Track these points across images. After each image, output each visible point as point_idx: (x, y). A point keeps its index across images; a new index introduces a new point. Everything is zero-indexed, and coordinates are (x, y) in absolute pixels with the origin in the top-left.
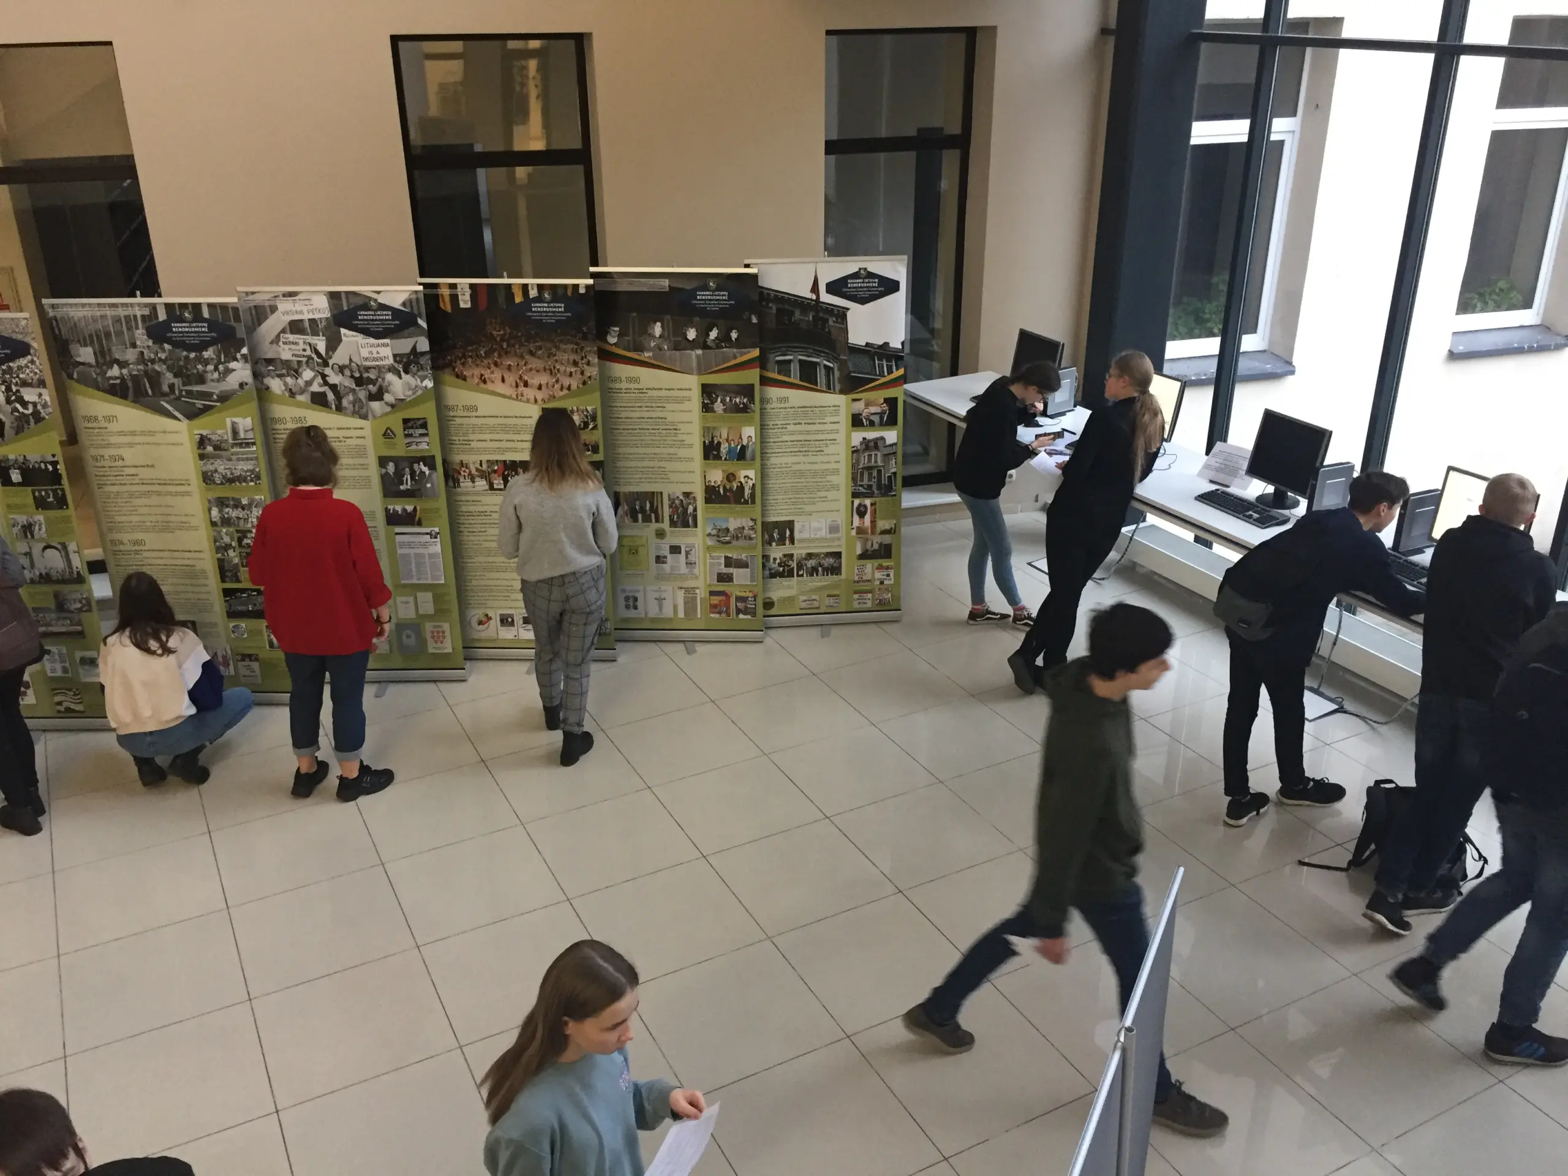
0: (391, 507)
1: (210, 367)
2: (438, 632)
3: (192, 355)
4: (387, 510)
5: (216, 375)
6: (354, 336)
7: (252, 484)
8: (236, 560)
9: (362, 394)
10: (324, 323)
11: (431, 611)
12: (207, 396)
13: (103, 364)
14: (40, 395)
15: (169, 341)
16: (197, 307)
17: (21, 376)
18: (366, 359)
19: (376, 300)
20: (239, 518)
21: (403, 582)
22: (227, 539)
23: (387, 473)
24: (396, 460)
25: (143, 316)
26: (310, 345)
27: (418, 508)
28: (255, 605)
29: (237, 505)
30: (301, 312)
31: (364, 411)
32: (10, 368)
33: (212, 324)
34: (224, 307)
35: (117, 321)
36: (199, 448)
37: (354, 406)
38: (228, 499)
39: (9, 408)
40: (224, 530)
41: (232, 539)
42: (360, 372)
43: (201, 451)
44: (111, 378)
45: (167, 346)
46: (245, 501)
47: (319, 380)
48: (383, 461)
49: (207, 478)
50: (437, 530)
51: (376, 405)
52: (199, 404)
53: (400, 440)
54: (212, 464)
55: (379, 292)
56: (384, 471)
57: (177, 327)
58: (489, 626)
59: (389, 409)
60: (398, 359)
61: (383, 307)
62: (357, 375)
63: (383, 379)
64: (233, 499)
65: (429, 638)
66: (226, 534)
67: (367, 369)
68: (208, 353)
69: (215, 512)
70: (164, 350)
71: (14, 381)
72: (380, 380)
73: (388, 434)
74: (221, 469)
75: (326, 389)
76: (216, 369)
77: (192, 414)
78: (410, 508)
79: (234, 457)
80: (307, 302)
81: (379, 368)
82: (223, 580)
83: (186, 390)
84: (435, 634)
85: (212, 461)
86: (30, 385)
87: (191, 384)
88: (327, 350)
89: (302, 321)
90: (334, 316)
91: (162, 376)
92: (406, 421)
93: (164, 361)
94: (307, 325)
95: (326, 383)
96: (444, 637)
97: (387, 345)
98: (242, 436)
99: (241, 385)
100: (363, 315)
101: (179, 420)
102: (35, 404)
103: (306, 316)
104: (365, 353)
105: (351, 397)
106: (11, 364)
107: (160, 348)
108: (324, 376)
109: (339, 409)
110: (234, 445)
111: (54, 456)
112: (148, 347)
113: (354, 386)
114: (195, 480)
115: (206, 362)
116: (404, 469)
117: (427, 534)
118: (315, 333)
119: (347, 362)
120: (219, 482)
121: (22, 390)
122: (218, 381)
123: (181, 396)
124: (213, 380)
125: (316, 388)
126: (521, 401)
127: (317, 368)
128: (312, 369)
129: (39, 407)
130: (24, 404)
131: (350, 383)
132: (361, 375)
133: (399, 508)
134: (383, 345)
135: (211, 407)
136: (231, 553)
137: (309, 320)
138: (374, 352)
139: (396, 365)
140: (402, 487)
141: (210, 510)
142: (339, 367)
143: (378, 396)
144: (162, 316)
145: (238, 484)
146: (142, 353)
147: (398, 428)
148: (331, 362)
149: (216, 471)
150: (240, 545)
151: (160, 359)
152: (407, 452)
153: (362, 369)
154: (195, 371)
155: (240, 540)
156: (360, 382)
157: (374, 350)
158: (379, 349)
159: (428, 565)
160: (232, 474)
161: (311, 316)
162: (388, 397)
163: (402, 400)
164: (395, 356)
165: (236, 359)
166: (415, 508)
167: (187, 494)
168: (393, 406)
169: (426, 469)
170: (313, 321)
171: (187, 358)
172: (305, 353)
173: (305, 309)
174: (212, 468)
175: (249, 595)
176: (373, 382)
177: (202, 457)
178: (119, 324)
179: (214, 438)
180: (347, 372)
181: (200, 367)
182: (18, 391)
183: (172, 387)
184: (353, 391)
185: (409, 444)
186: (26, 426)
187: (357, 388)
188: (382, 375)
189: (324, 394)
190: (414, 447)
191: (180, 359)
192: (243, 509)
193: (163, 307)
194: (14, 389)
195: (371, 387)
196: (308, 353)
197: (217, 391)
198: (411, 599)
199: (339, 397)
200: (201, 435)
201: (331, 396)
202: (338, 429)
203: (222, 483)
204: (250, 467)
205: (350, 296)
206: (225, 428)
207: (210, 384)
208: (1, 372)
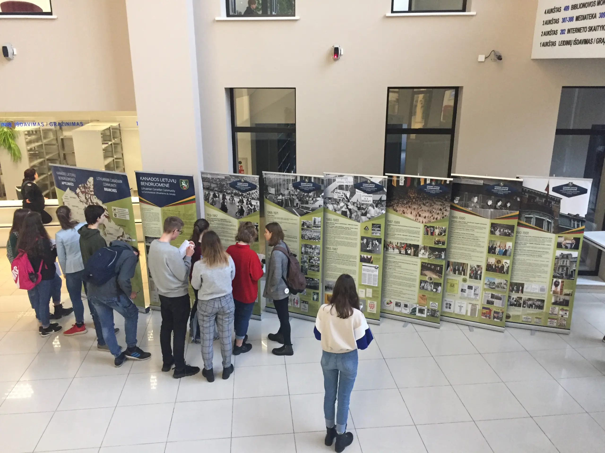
0: (362, 255)
1: (311, 199)
2: (372, 305)
3: (306, 194)
4: (361, 256)
5: (312, 202)
6: (360, 192)
7: (317, 241)
8: (307, 267)
9: (359, 213)
10: (351, 187)
11: (371, 296)
12: (308, 208)
13: (277, 195)
14: (257, 203)
15: (299, 189)
16: (310, 178)
17: (252, 196)
18: (363, 201)
19: (370, 180)
20: (310, 252)
21: (362, 284)
22: (305, 259)
23: (363, 243)
24: (367, 238)
25: (292, 180)
26: (344, 194)
27: (372, 257)
29: (311, 247)
30: (344, 182)
31: (359, 219)
32: (249, 193)
33: (314, 184)
34: (319, 179)
35: (284, 181)
36: (302, 226)
37: (356, 217)
38: (308, 245)
39: (247, 206)
40: (305, 256)
41: (307, 259)
42: (360, 205)
43: (302, 227)
44: (278, 199)
45: (298, 190)
46: (314, 247)
47: (345, 206)
48: (362, 238)
49: (303, 237)
50: (378, 266)
51: (363, 218)
52: (305, 211)
53: (370, 231)
54: (305, 232)
55: (371, 178)
56: (362, 242)
57: (303, 184)
58: (390, 306)
59: (368, 219)
60: (374, 202)
61: (372, 183)
62: (359, 206)
63: (368, 208)
64: (310, 245)
65: (368, 305)
67: (363, 204)
68: (311, 194)
69: (303, 249)
70: (297, 192)
71: (250, 197)
72: (367, 209)
73: (366, 229)
74: (308, 234)
75: (347, 210)
76: (313, 199)
77: (301, 215)
78: (369, 257)
79: (313, 231)
80: (346, 179)
81: (367, 204)
83: (302, 206)
84: (371, 305)
85: (305, 231)
86: (254, 199)
87: (303, 204)
88: (350, 197)
89: (343, 185)
90: (354, 185)
91: (295, 201)
92: (373, 225)
93: (296, 195)
94: (345, 187)
96: (374, 307)
97: (371, 196)
98: (317, 223)
99: (320, 206)
100: (365, 185)
101: (298, 216)
102: (255, 206)
103: (345, 184)
104: (363, 198)
105: (355, 214)
106: (250, 192)
107: (296, 191)
110: (314, 226)
112: (292, 190)
113: (357, 210)
114: (299, 236)
115: (310, 197)
116: (369, 242)
117: (374, 267)
118: (347, 190)
119: (356, 201)
121: (251, 200)
122: (312, 204)
124: (311, 203)
125: (344, 209)
126: (417, 221)
127: (345, 202)
128: (344, 203)
129: (256, 207)
130: (252, 205)
131: (356, 209)
132: (360, 207)
133: (365, 256)
134: (370, 196)
135: (309, 212)
136: (306, 264)
137: (346, 185)
138: (366, 199)
139: (373, 204)
140: (368, 249)
141: (302, 248)
142: (353, 203)
143: (365, 214)
144: (299, 180)
145: (312, 240)
146: (290, 192)
147: (370, 227)
148: (350, 201)
149: (306, 235)
150: (309, 262)
151: (295, 194)
152: (371, 236)
153: (361, 204)
154: (306, 200)
155: (310, 260)
156: (359, 209)
157: (366, 198)
158: (368, 198)
159: (372, 279)
160: (311, 236)
161: (347, 184)
162: (368, 215)
163: (373, 217)
164: (373, 201)
165: (319, 197)
166: (371, 257)
167: (296, 241)
168: (369, 219)
169: (377, 243)
170: (347, 186)
171: (304, 195)
172: (342, 197)
173: (345, 181)
174: (305, 233)
175: (309, 280)
176: (364, 209)
177: (302, 229)
178: (284, 182)
179: (308, 223)
180: (355, 205)
181: (307, 198)
183: (297, 204)
184: (356, 212)
185: (373, 233)
186: (251, 213)
187: (358, 211)
188: (367, 207)
189: (346, 212)
190: (375, 234)
191: (301, 195)
192: (313, 249)
193: (299, 177)
194: (249, 200)
195: (363, 211)
196: (343, 197)
197: (311, 207)
198: (364, 290)
199: (351, 213)
201: (348, 213)
202: (349, 225)
203: (307, 239)
204: (318, 235)
205: (361, 178)
206: (312, 220)
207: (309, 204)
208: (246, 194)
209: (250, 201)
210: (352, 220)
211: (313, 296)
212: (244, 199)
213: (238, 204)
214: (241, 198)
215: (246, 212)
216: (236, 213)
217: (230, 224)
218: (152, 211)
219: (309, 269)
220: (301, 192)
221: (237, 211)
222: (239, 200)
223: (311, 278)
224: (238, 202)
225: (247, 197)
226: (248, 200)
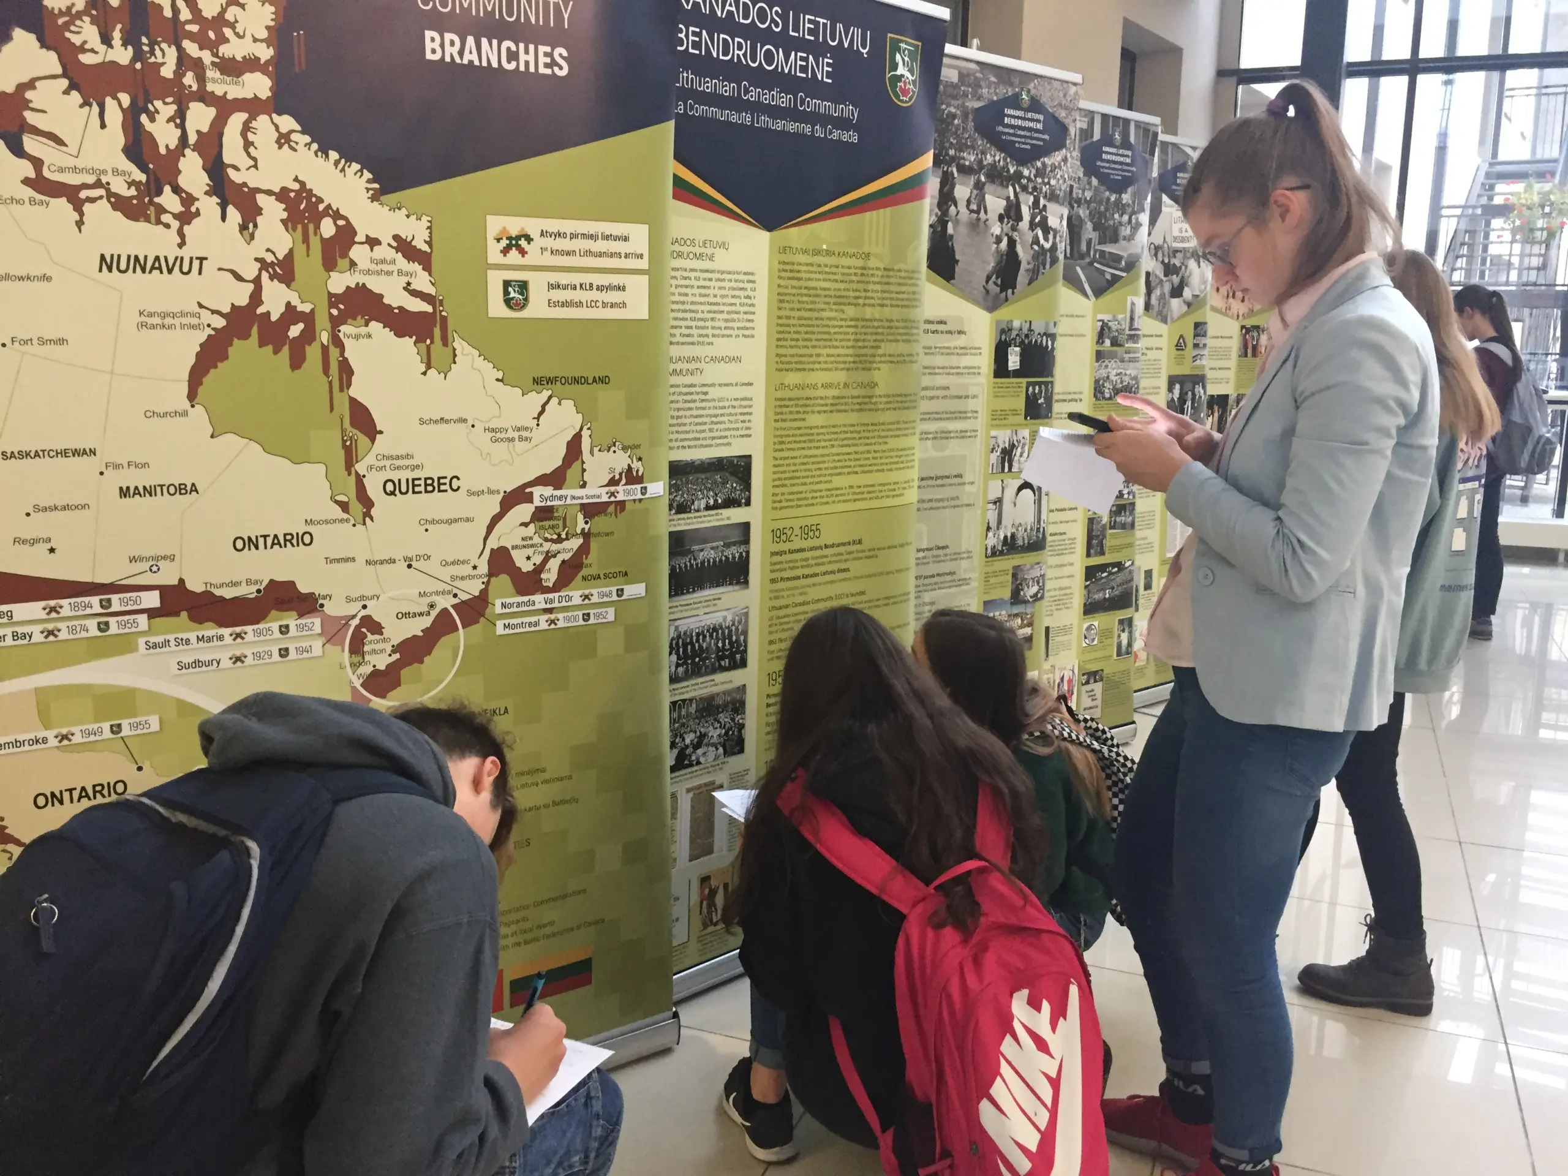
3: (1113, 198)
5: (1128, 230)
6: (1171, 206)
8: (1105, 519)
12: (1116, 260)
17: (1052, 182)
18: (1176, 239)
25: (1081, 131)
28: (1113, 588)
34: (1146, 130)
49: (1098, 390)
52: (1108, 273)
53: (1189, 351)
54: (1106, 367)
55: (1195, 148)
68: (1126, 196)
70: (1090, 186)
71: (1044, 189)
74: (1113, 375)
76: (1130, 220)
77: (1098, 291)
79: (1127, 356)
82: (1088, 555)
85: (1106, 362)
86: (1057, 199)
98: (1136, 324)
104: (1176, 230)
106: (1046, 160)
107: (1088, 182)
110: (1130, 337)
112: (1079, 178)
114: (1087, 388)
115: (1123, 209)
120: (1107, 395)
121: (1049, 206)
122: (1129, 239)
124: (1124, 238)
135: (1118, 278)
144: (1097, 133)
149: (1108, 377)
151: (1086, 200)
152: (1193, 368)
154: (1112, 223)
174: (1105, 373)
175: (1110, 573)
177: (1099, 356)
181: (1117, 216)
185: (1194, 359)
190: (1197, 362)
193: (1100, 117)
194: (1042, 202)
197: (1125, 255)
200: (1103, 321)
203: (1111, 397)
204: (1136, 372)
205: (1175, 149)
206: (1125, 311)
208: (1034, 171)
209: (1045, 206)
212: (1023, 197)
213: (996, 229)
214: (1012, 197)
215: (1027, 270)
216: (988, 278)
217: (961, 341)
221: (991, 265)
222: (1004, 203)
224: (1001, 218)
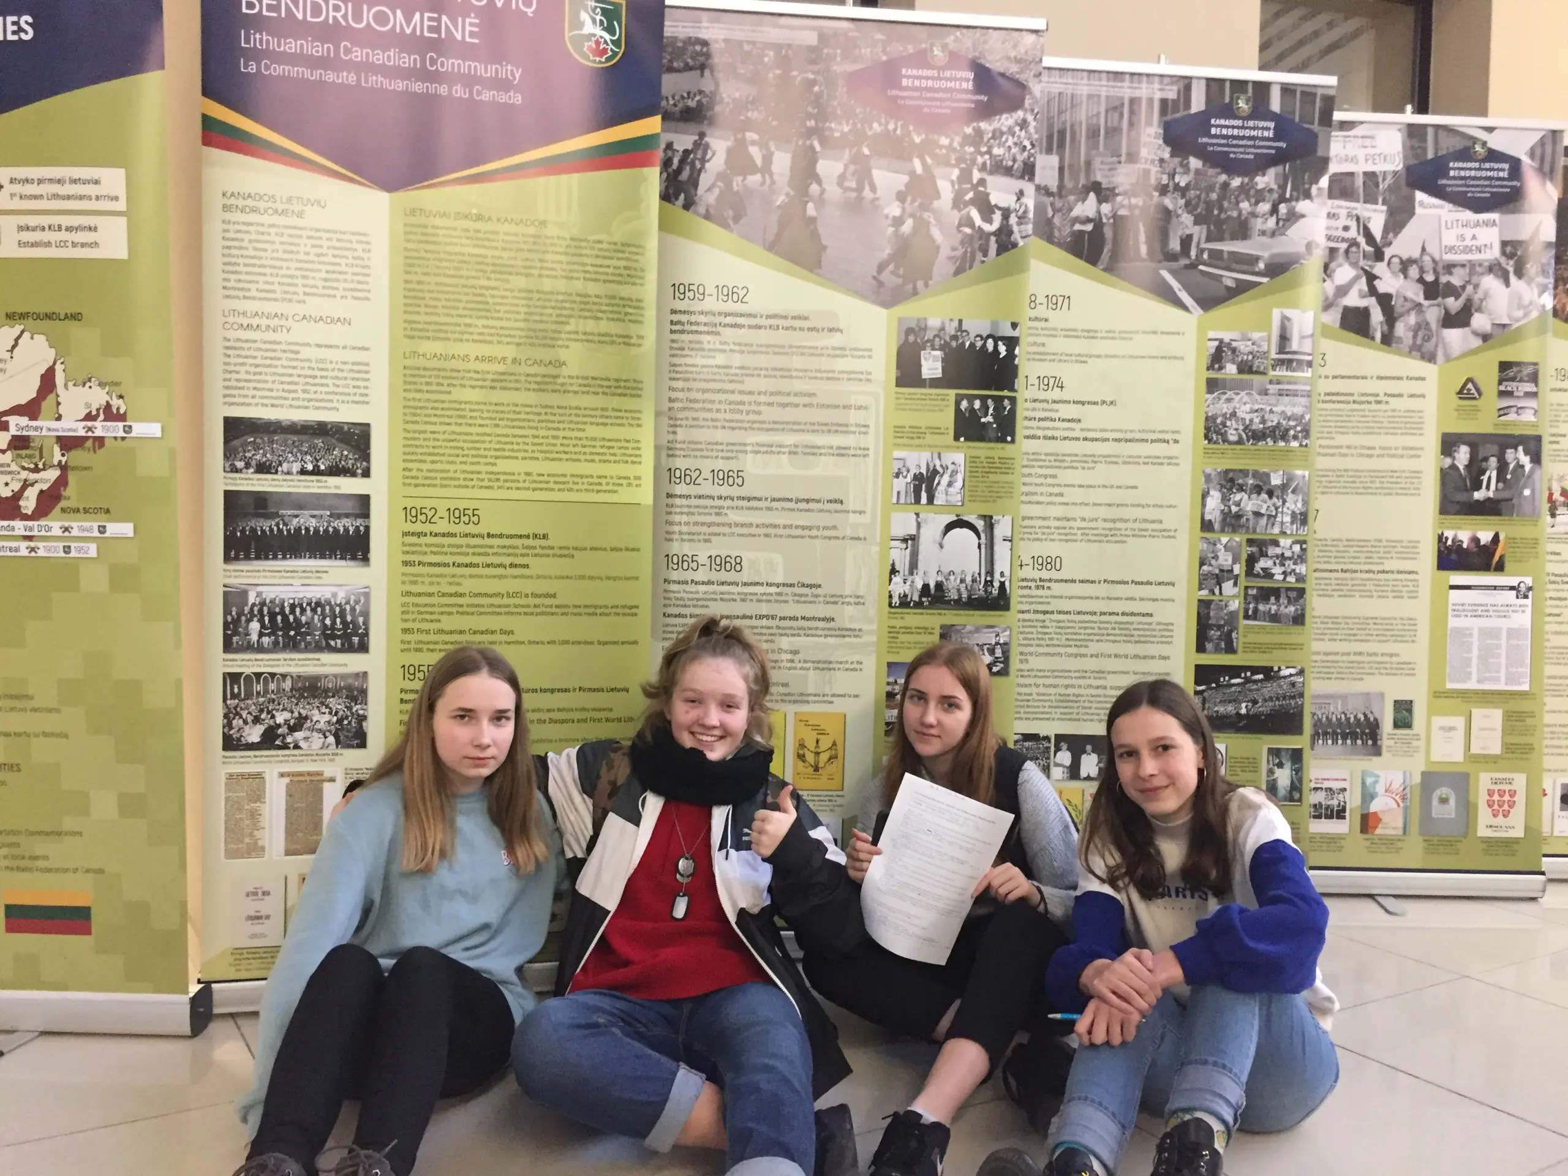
0: (1449, 534)
1: (1265, 207)
2: (1502, 793)
3: (1236, 182)
4: (1441, 539)
5: (1271, 223)
6: (1434, 206)
7: (1295, 444)
8: (1235, 605)
9: (1433, 314)
10: (1389, 180)
11: (1496, 749)
12: (1247, 262)
13: (1071, 192)
14: (1020, 194)
15: (1202, 153)
16: (1262, 88)
17: (996, 151)
18: (1451, 249)
19: (1484, 144)
20: (1257, 514)
21: (1450, 686)
22: (1225, 559)
23: (1454, 467)
24: (1474, 442)
25: (1164, 102)
26: (1358, 219)
27: (1502, 537)
28: (1255, 702)
29: (1262, 487)
30: (1354, 160)
31: (1429, 346)
32: (979, 133)
33: (1283, 126)
34: (1308, 94)
35: (1115, 108)
36: (1210, 368)
37: (1415, 337)
38: (1244, 473)
39: (955, 217)
40: (1225, 539)
41: (1235, 560)
42: (1435, 271)
43: (1213, 375)
44: (1077, 220)
45: (1195, 163)
46: (1276, 480)
47: (1363, 284)
48: (1449, 444)
49: (1213, 430)
50: (1529, 581)
51: (1454, 336)
52: (1229, 278)
53: (1490, 401)
54: (1229, 400)
55: (1490, 130)
56: (1448, 461)
57: (1221, 126)
59: (1477, 342)
60: (1508, 249)
61: (1493, 156)
62: (1430, 278)
63: (1476, 286)
64: (1256, 474)
65: (1482, 799)
66: (1226, 548)
67: (1450, 267)
68: (1266, 179)
69: (1214, 502)
70: (1186, 168)
72: (1469, 288)
73: (1468, 392)
74: (1244, 412)
75: (1371, 303)
76: (1274, 210)
77: (1208, 302)
78: (1485, 537)
79: (1273, 388)
80: (1368, 142)
81: (1472, 266)
82: (1200, 648)
83: (1211, 251)
84: (1496, 797)
85: (1230, 394)
86: (1008, 171)
87: (1221, 239)
88: (1386, 230)
89: (1352, 174)
90: (1408, 169)
91: (1174, 220)
92: (1504, 366)
93: (1183, 191)
94: (1359, 182)
95: (1373, 291)
96: (1512, 804)
97: (1494, 223)
98: (1295, 345)
99: (1309, 246)
100: (1457, 170)
101: (1185, 308)
102: (1006, 213)
103: (1360, 168)
104: (1450, 238)
105: (1412, 319)
106: (983, 125)
107: (1181, 165)
108: (1371, 278)
109: (1388, 340)
110: (1281, 362)
111: (1014, 326)
112: (1162, 161)
113: (1420, 298)
114: (1190, 428)
115: (1260, 196)
116: (1486, 459)
117: (1512, 588)
118: (1370, 199)
119: (1416, 254)
120: (1233, 438)
121: (991, 180)
122: (1273, 234)
123: (1199, 261)
124: (1263, 233)
125: (1353, 300)
127: (1362, 263)
128: (1354, 265)
129: (1013, 220)
130: (987, 210)
131: (1415, 293)
132: (1436, 281)
133: (1465, 537)
134: (1486, 224)
135: (1256, 284)
136: (1228, 587)
137: (1365, 174)
138: (1468, 236)
139: (1503, 260)
140: (1478, 495)
141: (1205, 495)
142: (1402, 262)
143: (1458, 319)
144: (1198, 103)
145: (1270, 441)
146: (1147, 172)
147: (1489, 380)
148: (1388, 252)
149: (1234, 414)
150: (1250, 572)
151: (1177, 187)
152: (1497, 426)
153: (1440, 269)
154: (1235, 214)
155: (1251, 561)
156: (1432, 291)
157: (1468, 233)
158: (1477, 231)
159: (1503, 652)
160: (1263, 421)
161: (1370, 168)
162: (1479, 321)
163: (1504, 326)
164: (1504, 244)
165: (1307, 195)
166: (1496, 539)
167: (1172, 461)
168: (1486, 338)
169: (1525, 460)
170: (1371, 177)
171: (1225, 185)
172: (1346, 235)
173: (1361, 154)
174: (1226, 408)
175: (1248, 680)
176: (1452, 291)
177: (1212, 385)
178: (1116, 115)
179: (1244, 347)
180: (1414, 272)
181: (1245, 206)
182: (982, 182)
183: (1186, 241)
184: (1419, 305)
185: (1503, 411)
186: (979, 256)
187: (1426, 303)
188: (1475, 279)
189: (1365, 313)
190: (1512, 417)
191: (1211, 188)
192: (1270, 494)
193: (1203, 83)
194: (976, 175)
195: (1450, 301)
196: (1353, 233)
197: (1266, 255)
198: (1459, 722)
199: (1391, 318)
200: (1221, 341)
201: (1377, 316)
202: (1380, 378)
203: (1240, 442)
204: (1298, 410)
205: (1440, 132)
206: (1268, 327)
207: (1257, 239)
208: (957, 140)
210: (1399, 353)
211: (1271, 772)
212: (938, 171)
213: (895, 210)
214: (919, 169)
216: (881, 268)
218: (313, 217)
219: (1247, 617)
220: (1211, 172)
221: (887, 252)
222: (906, 178)
223: (1255, 670)
224: (901, 197)
225: (960, 160)
226: (965, 176)
